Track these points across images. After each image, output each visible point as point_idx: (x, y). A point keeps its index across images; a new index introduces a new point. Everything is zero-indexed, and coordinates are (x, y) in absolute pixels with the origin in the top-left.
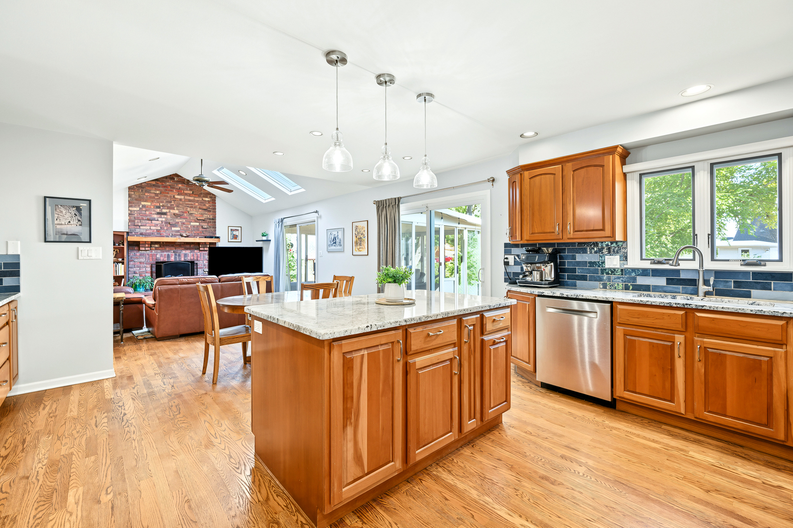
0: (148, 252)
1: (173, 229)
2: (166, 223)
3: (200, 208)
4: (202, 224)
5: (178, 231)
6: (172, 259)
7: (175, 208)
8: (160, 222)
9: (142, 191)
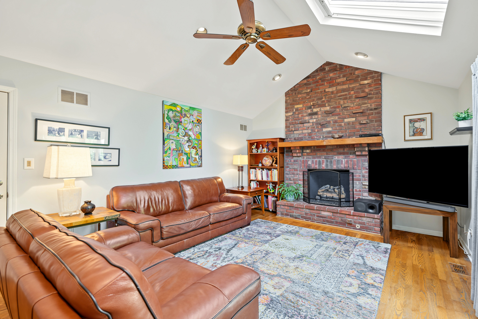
0: (300, 158)
1: (325, 130)
2: (317, 124)
3: (356, 97)
4: (360, 119)
5: (329, 132)
6: (324, 166)
7: (327, 105)
8: (311, 124)
9: (295, 94)
